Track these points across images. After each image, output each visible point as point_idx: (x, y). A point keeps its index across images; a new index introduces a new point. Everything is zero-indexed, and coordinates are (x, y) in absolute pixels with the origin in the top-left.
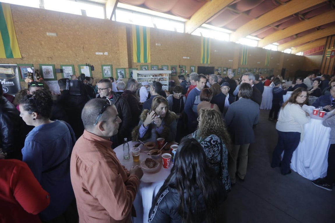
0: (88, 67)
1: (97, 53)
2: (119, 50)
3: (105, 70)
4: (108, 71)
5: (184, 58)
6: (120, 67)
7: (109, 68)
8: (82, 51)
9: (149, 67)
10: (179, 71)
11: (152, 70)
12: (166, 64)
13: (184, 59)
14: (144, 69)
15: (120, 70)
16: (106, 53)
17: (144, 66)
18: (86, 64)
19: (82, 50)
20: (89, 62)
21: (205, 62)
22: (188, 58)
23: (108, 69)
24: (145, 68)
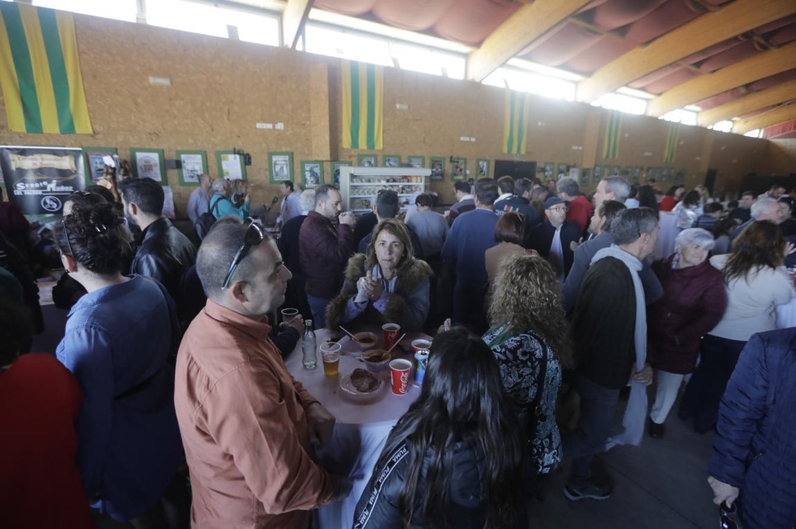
0: (238, 156)
1: (259, 126)
2: (309, 118)
3: (276, 164)
4: (282, 168)
5: (462, 138)
6: (310, 159)
7: (285, 161)
8: (226, 121)
9: (379, 159)
10: (451, 171)
11: (384, 166)
12: (418, 153)
13: (462, 141)
14: (366, 165)
15: (311, 165)
16: (280, 126)
17: (367, 156)
18: (233, 149)
19: (225, 117)
20: (239, 145)
21: (514, 151)
22: (473, 139)
23: (284, 163)
24: (370, 162)
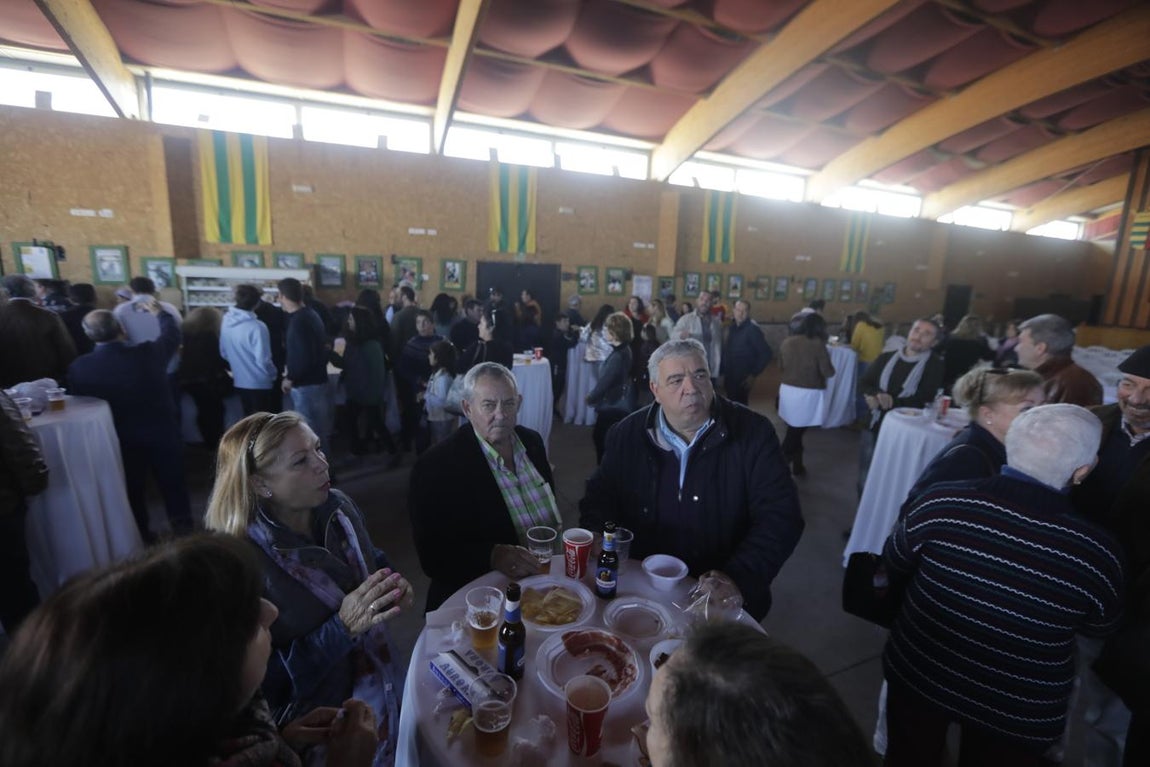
0: (45, 250)
1: (74, 212)
2: (150, 204)
3: (102, 260)
4: (112, 266)
5: (412, 231)
6: (156, 255)
7: (116, 256)
8: (27, 206)
9: (266, 256)
10: (393, 276)
11: (277, 266)
12: (332, 250)
13: (412, 235)
14: (247, 264)
15: (158, 263)
16: (107, 213)
17: (248, 253)
18: (32, 241)
19: (25, 201)
20: (47, 235)
21: (513, 245)
22: (432, 232)
23: (114, 259)
24: (252, 262)
